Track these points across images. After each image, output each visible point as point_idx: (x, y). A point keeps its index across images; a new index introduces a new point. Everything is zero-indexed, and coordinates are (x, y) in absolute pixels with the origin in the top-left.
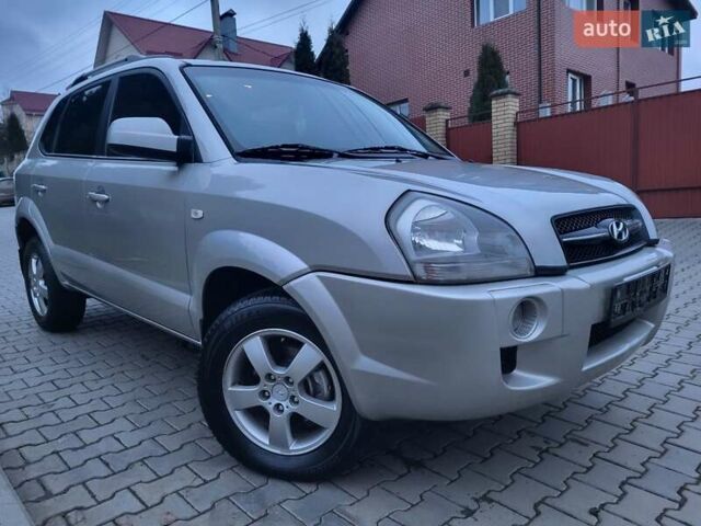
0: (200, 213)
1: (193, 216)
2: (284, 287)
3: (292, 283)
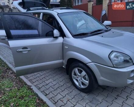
0: (67, 47)
3: (88, 64)
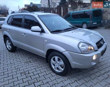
1: (45, 41)
2: (62, 53)
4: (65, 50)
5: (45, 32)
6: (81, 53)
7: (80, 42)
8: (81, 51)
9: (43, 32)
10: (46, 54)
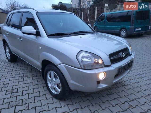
1: (39, 48)
2: (57, 66)
3: (59, 66)
4: (60, 62)
5: (40, 36)
6: (80, 67)
7: (81, 51)
8: (81, 64)
9: (39, 36)
10: (41, 67)
